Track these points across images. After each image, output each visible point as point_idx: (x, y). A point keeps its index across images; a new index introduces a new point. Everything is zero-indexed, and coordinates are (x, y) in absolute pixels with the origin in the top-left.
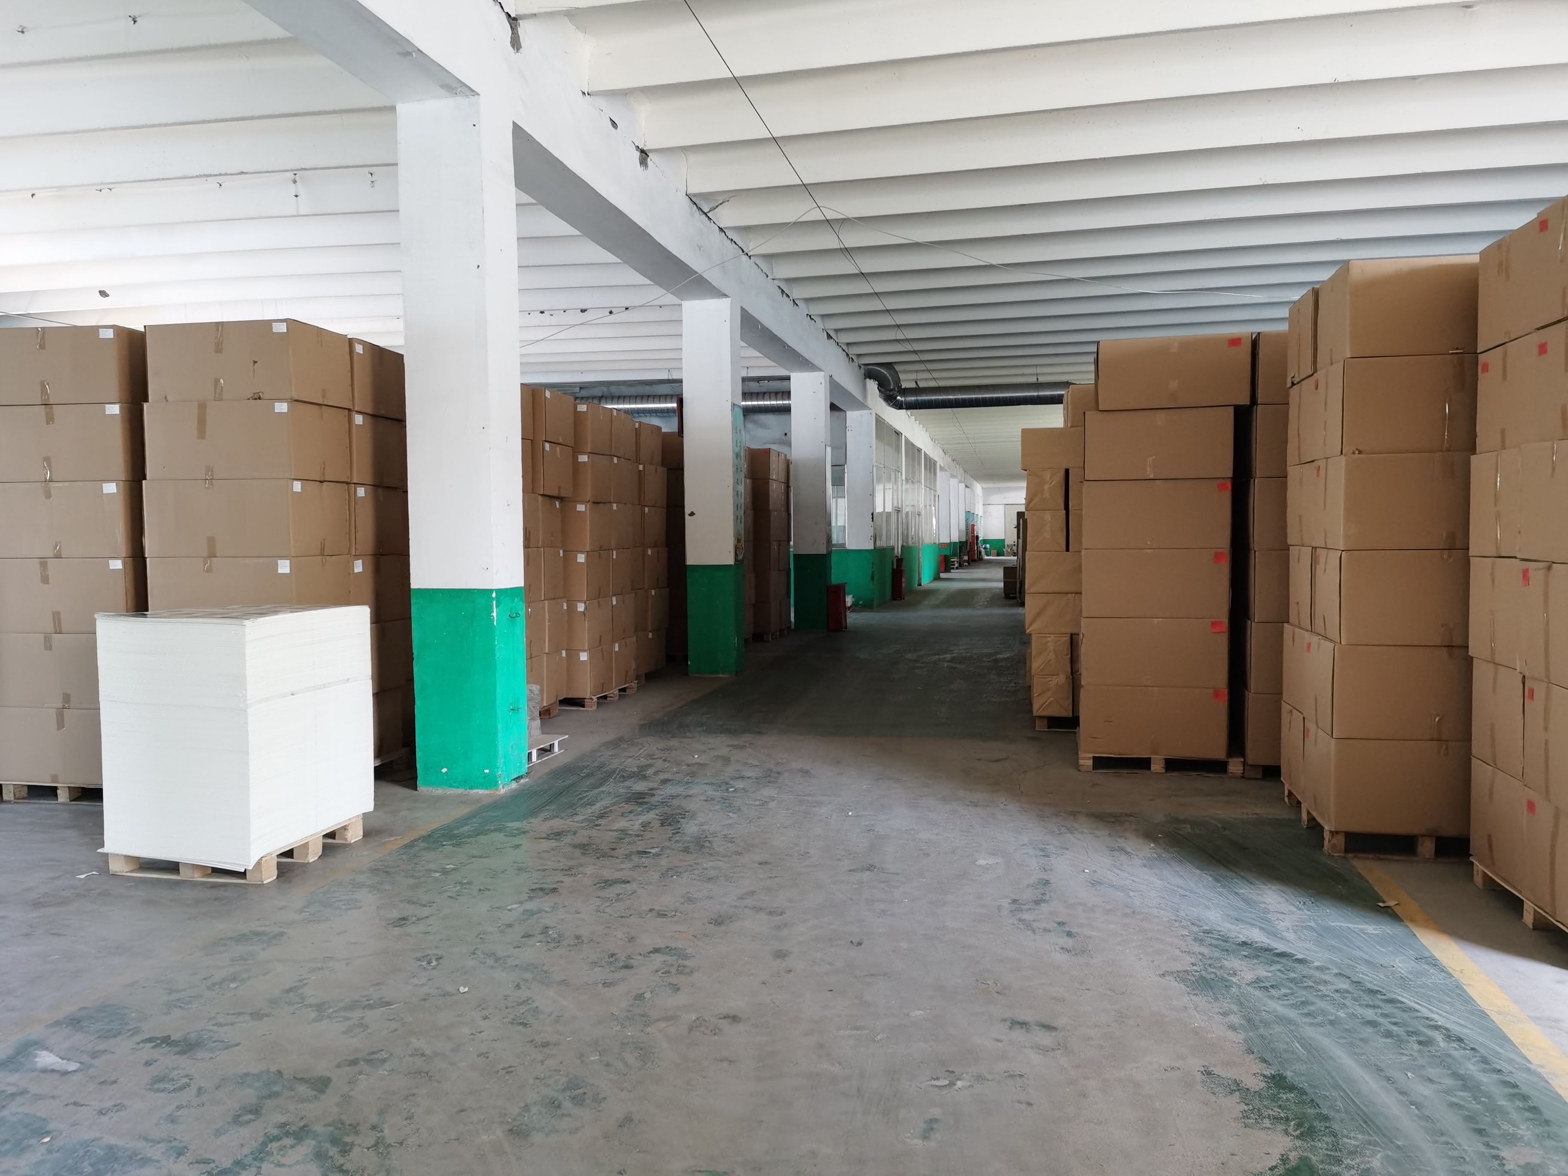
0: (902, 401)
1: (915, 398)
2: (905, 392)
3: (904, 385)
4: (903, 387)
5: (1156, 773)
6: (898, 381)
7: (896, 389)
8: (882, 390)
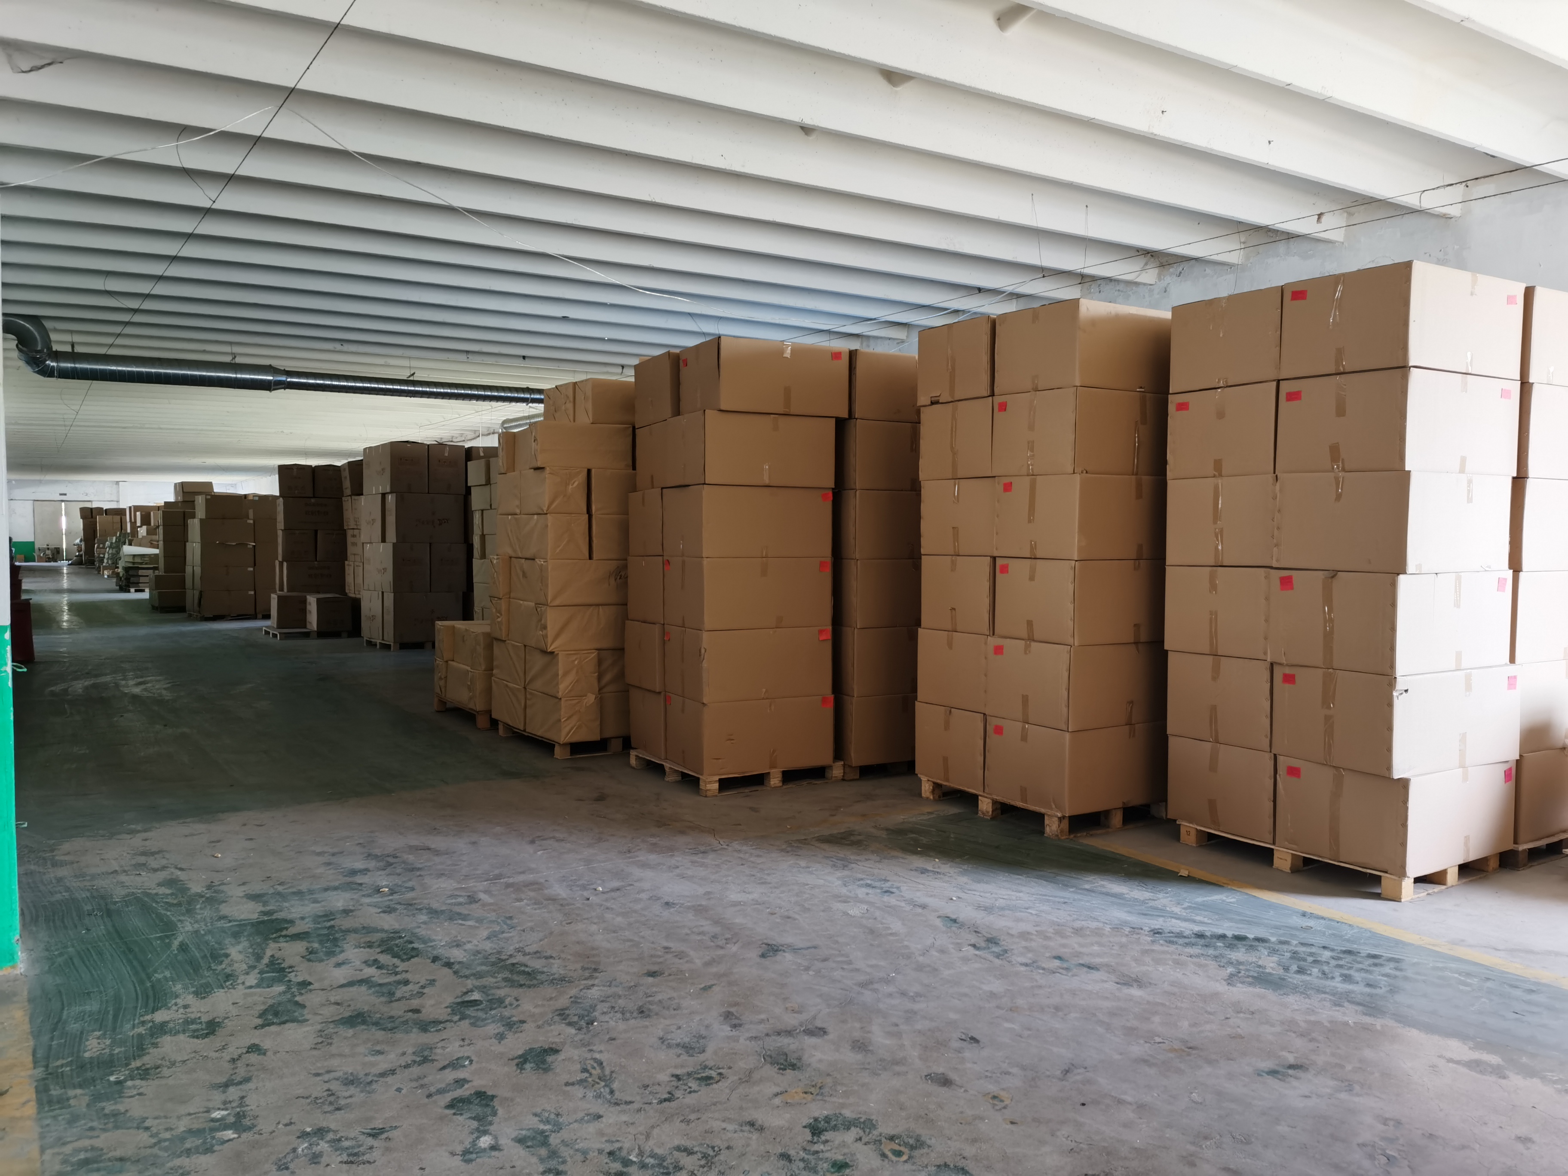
0: (53, 367)
1: (73, 365)
2: (58, 356)
3: (55, 347)
4: (54, 349)
5: (775, 787)
6: (47, 342)
7: (45, 350)
8: (24, 349)
